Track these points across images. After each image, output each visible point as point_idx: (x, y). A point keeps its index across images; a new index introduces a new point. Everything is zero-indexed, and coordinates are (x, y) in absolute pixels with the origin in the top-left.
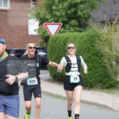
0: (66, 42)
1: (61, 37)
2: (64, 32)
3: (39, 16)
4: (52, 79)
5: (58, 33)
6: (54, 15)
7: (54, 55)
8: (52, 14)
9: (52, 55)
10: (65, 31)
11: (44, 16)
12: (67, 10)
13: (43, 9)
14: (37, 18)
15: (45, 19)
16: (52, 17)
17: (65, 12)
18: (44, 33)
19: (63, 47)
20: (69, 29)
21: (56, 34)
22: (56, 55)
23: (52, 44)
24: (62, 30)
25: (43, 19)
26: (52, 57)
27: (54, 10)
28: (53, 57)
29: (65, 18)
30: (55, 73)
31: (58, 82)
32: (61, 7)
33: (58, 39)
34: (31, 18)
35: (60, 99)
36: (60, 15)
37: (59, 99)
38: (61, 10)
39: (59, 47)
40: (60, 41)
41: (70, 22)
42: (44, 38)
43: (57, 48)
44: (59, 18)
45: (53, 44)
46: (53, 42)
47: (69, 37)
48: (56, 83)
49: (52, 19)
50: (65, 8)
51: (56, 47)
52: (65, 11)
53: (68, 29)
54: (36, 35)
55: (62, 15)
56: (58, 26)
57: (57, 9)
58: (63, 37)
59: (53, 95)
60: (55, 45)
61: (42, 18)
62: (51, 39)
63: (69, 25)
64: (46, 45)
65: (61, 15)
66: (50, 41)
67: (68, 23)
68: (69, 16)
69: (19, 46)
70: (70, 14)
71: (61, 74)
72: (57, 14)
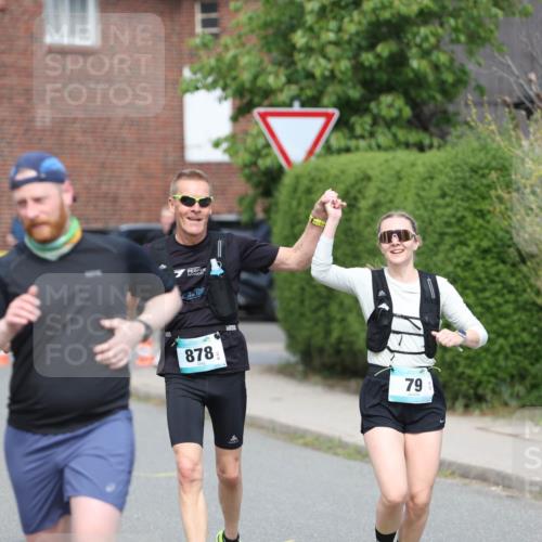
0: (359, 196)
1: (334, 171)
2: (348, 150)
3: (235, 79)
4: (297, 363)
5: (319, 156)
6: (302, 74)
8: (293, 68)
10: (353, 143)
11: (255, 78)
12: (360, 48)
13: (248, 46)
14: (224, 89)
15: (260, 88)
16: (290, 81)
17: (349, 59)
18: (257, 154)
20: (372, 135)
21: (313, 158)
23: (294, 203)
24: (337, 140)
25: (252, 91)
27: (300, 51)
29: (350, 84)
30: (310, 338)
31: (325, 378)
32: (332, 36)
33: (320, 180)
34: (197, 89)
35: (336, 454)
36: (327, 73)
37: (328, 457)
38: (331, 51)
41: (373, 105)
42: (255, 179)
44: (325, 87)
45: (299, 204)
46: (299, 194)
47: (370, 172)
48: (316, 384)
49: (293, 89)
50: (349, 42)
52: (350, 54)
53: (366, 134)
54: (219, 165)
55: (337, 73)
56: (320, 121)
57: (314, 44)
58: (343, 172)
59: (302, 437)
61: (247, 85)
62: (287, 180)
63: (368, 119)
64: (267, 211)
65: (332, 71)
66: (283, 193)
67: (367, 110)
68: (368, 76)
69: (143, 215)
70: (375, 66)
71: (340, 341)
72: (314, 67)
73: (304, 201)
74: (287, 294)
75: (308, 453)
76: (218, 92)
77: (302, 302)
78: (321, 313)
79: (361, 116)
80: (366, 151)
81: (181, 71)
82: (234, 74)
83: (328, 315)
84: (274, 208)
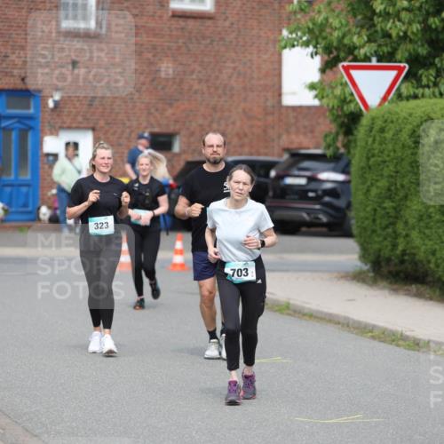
1: (404, 114)
2: (415, 97)
3: (325, 38)
4: (368, 271)
5: (392, 101)
6: (380, 35)
7: (377, 181)
8: (373, 29)
9: (369, 183)
10: (420, 91)
11: (344, 36)
12: (428, 14)
13: (337, 11)
14: (315, 47)
15: (345, 45)
16: (370, 41)
17: (419, 22)
18: (344, 101)
19: (409, 152)
20: (436, 84)
21: (386, 103)
22: (383, 183)
23: (370, 140)
24: (407, 89)
25: (337, 49)
26: (368, 191)
27: (380, 15)
28: (374, 191)
29: (419, 43)
30: (380, 250)
31: (391, 283)
32: (405, 4)
33: (392, 122)
34: (293, 46)
35: (398, 345)
36: (401, 34)
37: (392, 348)
38: (404, 15)
39: (395, 151)
40: (401, 131)
41: (437, 60)
42: (340, 121)
43: (388, 156)
44: (399, 45)
45: (374, 140)
46: (373, 133)
47: (433, 115)
48: (383, 288)
49: (373, 46)
50: (420, 8)
51: (386, 152)
52: (421, 19)
53: (431, 84)
54: (309, 108)
55: (409, 33)
56: (393, 73)
57: (391, 10)
58: (410, 115)
59: (371, 331)
60: (380, 144)
61: (335, 44)
62: (365, 121)
63: (432, 72)
64: (346, 146)
65: (405, 33)
66: (361, 132)
67: (433, 64)
68: (434, 36)
69: (246, 149)
70: (440, 29)
71: (404, 253)
72: (391, 28)
73: (378, 138)
74: (362, 214)
75: (376, 343)
76: (311, 49)
77: (374, 220)
78: (390, 230)
79: (427, 70)
80: (430, 98)
81: (281, 31)
82: (324, 34)
83: (395, 232)
84: (353, 145)
